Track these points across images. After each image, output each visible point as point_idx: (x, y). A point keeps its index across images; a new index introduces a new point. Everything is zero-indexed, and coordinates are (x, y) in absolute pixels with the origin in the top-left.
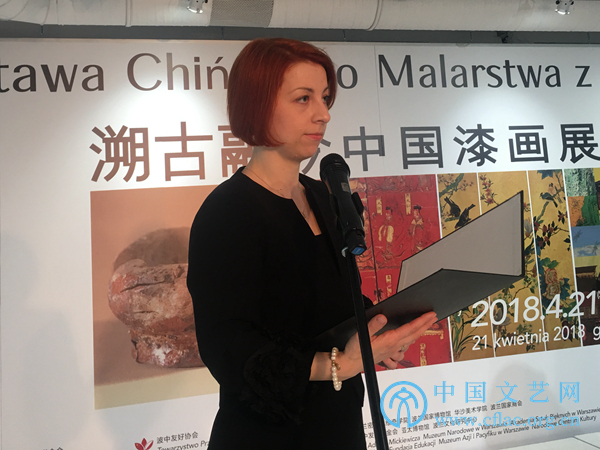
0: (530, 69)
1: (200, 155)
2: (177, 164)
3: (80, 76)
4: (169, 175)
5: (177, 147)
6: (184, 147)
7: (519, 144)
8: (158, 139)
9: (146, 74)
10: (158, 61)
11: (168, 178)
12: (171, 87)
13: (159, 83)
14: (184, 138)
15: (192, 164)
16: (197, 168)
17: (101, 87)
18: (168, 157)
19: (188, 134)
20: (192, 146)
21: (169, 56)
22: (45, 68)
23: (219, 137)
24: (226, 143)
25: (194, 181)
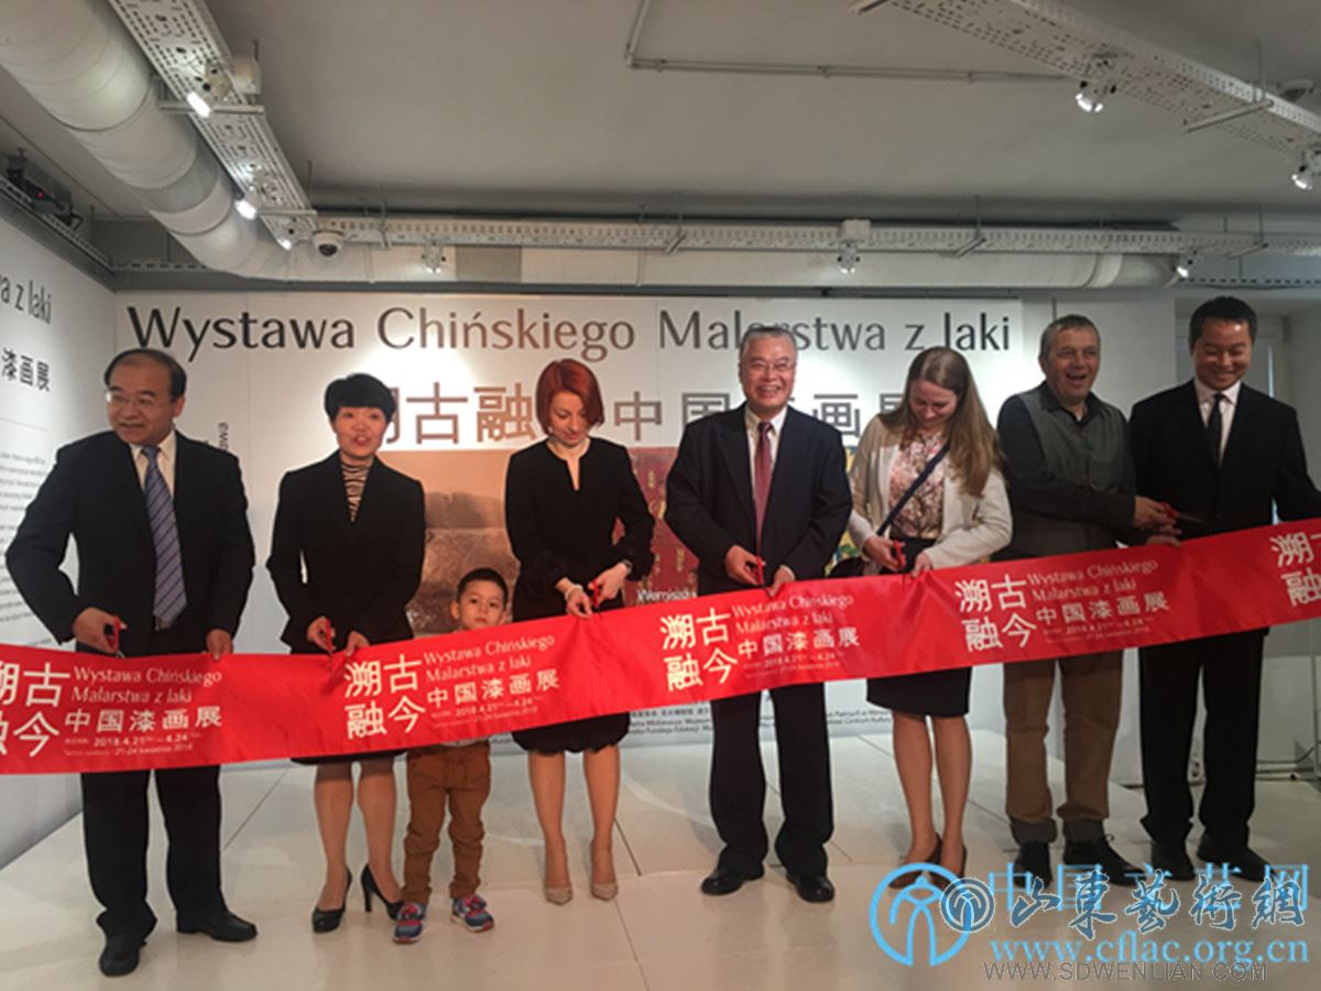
0: (847, 329)
1: (454, 418)
2: (429, 427)
3: (330, 332)
4: (420, 437)
5: (429, 409)
6: (437, 409)
7: (825, 415)
8: (410, 400)
9: (400, 330)
10: (411, 316)
11: (419, 441)
12: (424, 344)
13: (411, 340)
14: (437, 400)
15: (446, 427)
16: (449, 431)
17: (350, 344)
18: (420, 419)
19: (443, 394)
20: (445, 408)
21: (423, 311)
22: (294, 323)
23: (474, 399)
24: (482, 405)
25: (447, 445)
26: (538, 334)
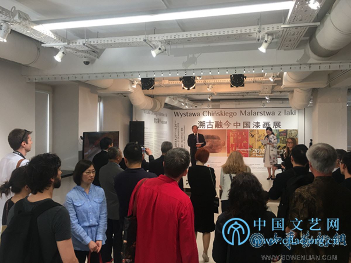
0: (269, 112)
2: (209, 126)
3: (197, 114)
4: (208, 128)
5: (209, 124)
7: (265, 125)
8: (207, 123)
9: (206, 114)
10: (207, 112)
12: (208, 116)
14: (210, 123)
15: (211, 126)
17: (199, 116)
20: (211, 124)
22: (193, 113)
23: (215, 123)
25: (211, 129)
26: (223, 114)
